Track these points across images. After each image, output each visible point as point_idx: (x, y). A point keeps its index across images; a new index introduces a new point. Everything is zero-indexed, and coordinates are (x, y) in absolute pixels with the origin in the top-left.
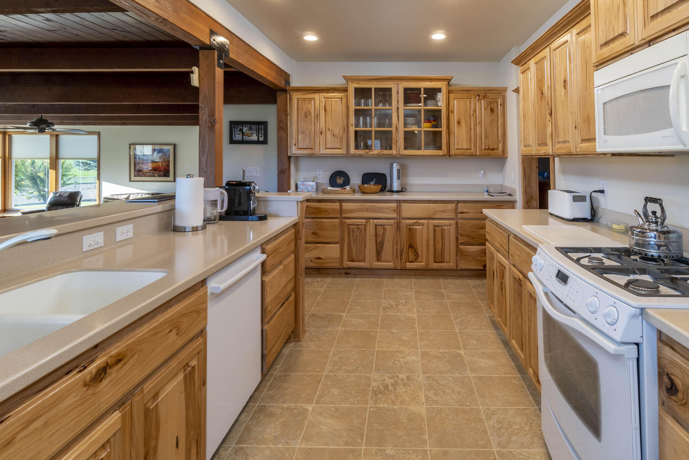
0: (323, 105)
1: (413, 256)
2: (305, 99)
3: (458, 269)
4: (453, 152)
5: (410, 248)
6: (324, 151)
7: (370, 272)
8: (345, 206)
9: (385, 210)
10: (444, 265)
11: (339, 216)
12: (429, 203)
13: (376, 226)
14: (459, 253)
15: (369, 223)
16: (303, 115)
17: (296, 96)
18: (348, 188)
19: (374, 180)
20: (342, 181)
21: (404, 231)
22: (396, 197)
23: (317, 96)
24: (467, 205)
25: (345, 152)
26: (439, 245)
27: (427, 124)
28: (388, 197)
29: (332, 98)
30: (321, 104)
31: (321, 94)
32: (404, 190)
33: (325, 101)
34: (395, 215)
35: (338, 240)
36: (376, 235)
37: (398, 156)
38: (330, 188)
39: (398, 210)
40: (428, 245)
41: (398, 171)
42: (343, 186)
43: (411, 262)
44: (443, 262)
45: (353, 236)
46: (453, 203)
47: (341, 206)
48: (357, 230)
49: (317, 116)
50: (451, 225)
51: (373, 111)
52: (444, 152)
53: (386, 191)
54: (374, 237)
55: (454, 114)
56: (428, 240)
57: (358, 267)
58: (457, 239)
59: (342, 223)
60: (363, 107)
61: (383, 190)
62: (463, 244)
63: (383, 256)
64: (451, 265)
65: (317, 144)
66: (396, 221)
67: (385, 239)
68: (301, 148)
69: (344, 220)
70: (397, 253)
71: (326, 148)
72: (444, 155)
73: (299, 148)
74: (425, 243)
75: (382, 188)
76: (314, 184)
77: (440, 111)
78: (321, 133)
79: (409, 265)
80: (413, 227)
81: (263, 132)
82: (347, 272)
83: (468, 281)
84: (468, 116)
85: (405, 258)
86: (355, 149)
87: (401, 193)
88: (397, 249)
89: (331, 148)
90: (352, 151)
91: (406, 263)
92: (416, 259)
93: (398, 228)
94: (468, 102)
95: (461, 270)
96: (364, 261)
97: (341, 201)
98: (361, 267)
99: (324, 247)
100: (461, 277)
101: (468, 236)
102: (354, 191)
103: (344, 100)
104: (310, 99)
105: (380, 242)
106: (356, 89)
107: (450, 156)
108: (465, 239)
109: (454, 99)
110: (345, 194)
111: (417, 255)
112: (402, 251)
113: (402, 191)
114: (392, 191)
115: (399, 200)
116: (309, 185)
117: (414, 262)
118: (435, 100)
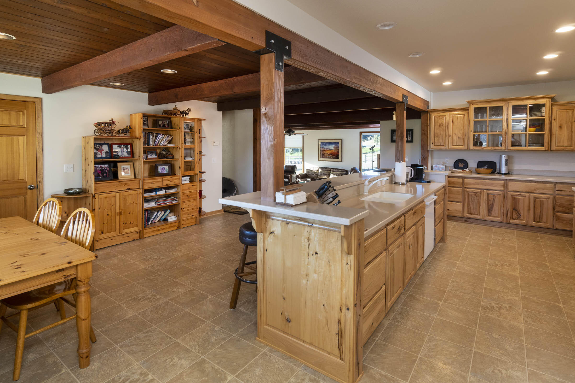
0: (451, 119)
1: (516, 215)
2: (440, 116)
3: (554, 228)
4: (554, 148)
5: (514, 210)
6: (451, 147)
7: (483, 222)
8: (466, 180)
9: (496, 185)
10: (542, 225)
11: (462, 186)
12: (531, 183)
13: (488, 194)
14: (556, 218)
15: (483, 192)
16: (438, 126)
17: (433, 115)
18: (467, 170)
19: (487, 166)
20: (463, 165)
21: (509, 200)
22: (503, 177)
23: (447, 114)
24: (565, 185)
25: (466, 148)
26: (538, 211)
27: (533, 129)
28: (498, 177)
29: (457, 115)
30: (450, 119)
31: (450, 113)
32: (511, 173)
33: (453, 117)
34: (502, 189)
35: (461, 200)
36: (488, 200)
37: (506, 150)
38: (454, 169)
39: (505, 186)
40: (529, 210)
41: (506, 161)
42: (463, 168)
43: (514, 219)
44: (541, 222)
45: (471, 199)
46: (552, 184)
47: (463, 181)
48: (474, 195)
49: (448, 126)
50: (549, 198)
51: (488, 121)
52: (545, 148)
53: (496, 173)
54: (486, 201)
55: (556, 121)
56: (529, 206)
57: (474, 218)
58: (554, 209)
59: (463, 191)
60: (480, 119)
61: (493, 173)
62: (558, 212)
63: (493, 213)
64: (549, 225)
65: (447, 143)
66: (503, 192)
67: (495, 203)
68: (436, 146)
69: (465, 189)
70: (503, 212)
71: (453, 146)
72: (545, 150)
73: (435, 145)
74: (526, 209)
75: (492, 171)
76: (444, 166)
77: (543, 120)
78: (450, 136)
79: (512, 221)
80: (516, 197)
81: (410, 135)
82: (467, 220)
83: (563, 237)
84: (570, 121)
85: (510, 216)
86: (474, 146)
87: (508, 175)
88: (503, 210)
89: (455, 146)
90: (472, 147)
91: (510, 219)
92: (518, 218)
93: (505, 197)
94: (570, 112)
95: (557, 229)
96: (478, 214)
97: (463, 178)
98: (476, 218)
99: (451, 204)
100: (557, 234)
101: (564, 207)
102: (472, 172)
103: (466, 116)
104: (443, 116)
105: (491, 204)
106: (475, 109)
107: (551, 151)
108: (561, 209)
109: (557, 110)
110: (465, 173)
111: (519, 215)
112: (507, 211)
113: (508, 174)
114: (500, 174)
115: (507, 179)
116: (440, 167)
117: (517, 219)
118: (540, 112)
